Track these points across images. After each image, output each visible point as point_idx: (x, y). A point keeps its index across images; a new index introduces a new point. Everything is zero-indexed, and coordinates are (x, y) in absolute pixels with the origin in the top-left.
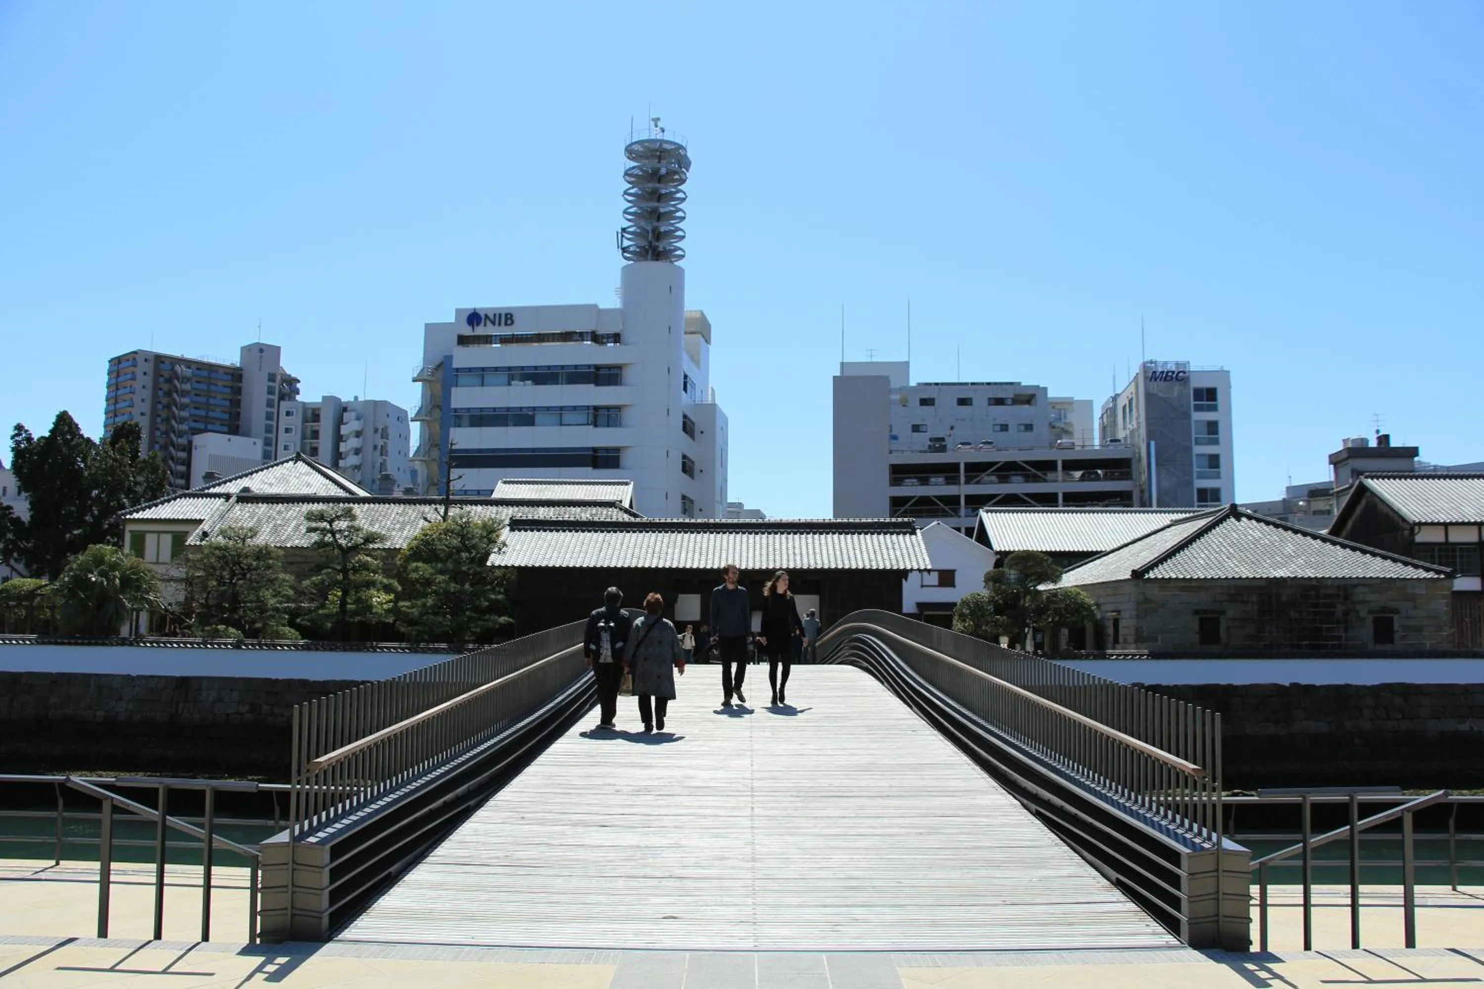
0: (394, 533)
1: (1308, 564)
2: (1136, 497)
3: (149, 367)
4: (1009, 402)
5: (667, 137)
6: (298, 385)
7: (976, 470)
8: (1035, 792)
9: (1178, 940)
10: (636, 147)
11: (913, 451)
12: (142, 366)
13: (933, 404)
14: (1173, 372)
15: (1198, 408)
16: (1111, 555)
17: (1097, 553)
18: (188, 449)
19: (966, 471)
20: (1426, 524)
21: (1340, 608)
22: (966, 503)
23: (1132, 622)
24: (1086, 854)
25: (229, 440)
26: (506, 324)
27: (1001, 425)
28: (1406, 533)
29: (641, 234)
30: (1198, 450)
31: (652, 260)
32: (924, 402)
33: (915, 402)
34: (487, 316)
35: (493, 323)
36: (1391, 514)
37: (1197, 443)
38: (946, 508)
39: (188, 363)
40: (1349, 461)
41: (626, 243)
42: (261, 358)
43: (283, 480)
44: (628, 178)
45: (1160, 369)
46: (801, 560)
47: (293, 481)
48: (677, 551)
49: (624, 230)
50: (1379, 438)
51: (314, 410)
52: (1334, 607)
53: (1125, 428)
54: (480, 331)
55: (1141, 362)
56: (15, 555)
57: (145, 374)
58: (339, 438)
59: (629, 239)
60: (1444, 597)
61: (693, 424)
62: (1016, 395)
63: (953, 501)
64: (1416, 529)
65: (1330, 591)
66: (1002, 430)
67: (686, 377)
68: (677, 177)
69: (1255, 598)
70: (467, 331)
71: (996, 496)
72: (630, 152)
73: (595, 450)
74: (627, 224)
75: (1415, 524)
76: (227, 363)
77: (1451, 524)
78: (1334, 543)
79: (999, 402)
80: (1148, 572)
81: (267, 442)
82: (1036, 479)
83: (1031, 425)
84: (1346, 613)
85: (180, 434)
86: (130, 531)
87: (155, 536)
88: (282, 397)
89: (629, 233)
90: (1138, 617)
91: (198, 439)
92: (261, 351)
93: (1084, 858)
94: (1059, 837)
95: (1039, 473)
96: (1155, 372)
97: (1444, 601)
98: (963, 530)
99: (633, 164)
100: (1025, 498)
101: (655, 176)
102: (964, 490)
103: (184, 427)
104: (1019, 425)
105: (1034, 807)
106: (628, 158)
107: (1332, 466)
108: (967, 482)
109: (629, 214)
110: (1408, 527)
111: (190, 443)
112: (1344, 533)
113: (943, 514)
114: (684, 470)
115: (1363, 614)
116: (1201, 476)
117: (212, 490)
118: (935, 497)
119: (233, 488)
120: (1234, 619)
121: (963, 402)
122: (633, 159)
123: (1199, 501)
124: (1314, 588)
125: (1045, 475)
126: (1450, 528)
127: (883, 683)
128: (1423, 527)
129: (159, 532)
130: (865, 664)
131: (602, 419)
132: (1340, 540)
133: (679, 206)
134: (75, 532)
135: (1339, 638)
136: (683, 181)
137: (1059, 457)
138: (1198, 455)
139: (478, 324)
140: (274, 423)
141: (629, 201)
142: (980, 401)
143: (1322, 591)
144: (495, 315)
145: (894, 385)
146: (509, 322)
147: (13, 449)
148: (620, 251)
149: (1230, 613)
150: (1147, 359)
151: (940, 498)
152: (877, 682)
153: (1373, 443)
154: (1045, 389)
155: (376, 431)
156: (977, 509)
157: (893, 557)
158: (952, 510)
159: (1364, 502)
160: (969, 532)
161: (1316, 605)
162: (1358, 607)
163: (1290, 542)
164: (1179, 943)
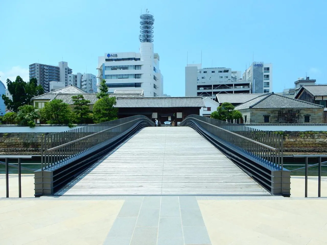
0: (93, 101)
1: (290, 105)
2: (250, 92)
3: (38, 67)
4: (223, 72)
5: (149, 13)
6: (72, 71)
7: (215, 86)
8: (230, 154)
9: (270, 193)
10: (143, 16)
11: (202, 83)
12: (37, 67)
13: (207, 73)
14: (260, 64)
15: (265, 72)
16: (245, 104)
17: (241, 103)
18: (49, 84)
19: (213, 87)
20: (318, 96)
21: (297, 115)
22: (213, 93)
23: (250, 118)
24: (244, 169)
25: (58, 83)
26: (116, 57)
27: (221, 77)
28: (313, 98)
29: (144, 36)
30: (264, 81)
31: (147, 42)
32: (205, 72)
33: (202, 72)
34: (111, 55)
35: (113, 56)
36: (309, 94)
37: (264, 80)
38: (209, 94)
39: (47, 66)
40: (299, 83)
41: (141, 38)
42: (63, 65)
43: (69, 90)
44: (141, 23)
45: (257, 64)
46: (178, 105)
47: (71, 91)
48: (152, 104)
49: (140, 35)
50: (307, 78)
51: (75, 76)
52: (296, 114)
53: (248, 77)
54: (110, 58)
55: (252, 62)
56: (10, 108)
57: (37, 68)
58: (81, 82)
59: (141, 37)
60: (322, 112)
61: (156, 78)
62: (224, 70)
63: (210, 93)
64: (316, 97)
65: (294, 111)
66: (221, 78)
67: (154, 68)
68: (151, 23)
69: (277, 112)
70: (107, 58)
71: (220, 92)
72: (141, 17)
73: (135, 83)
74: (141, 34)
75: (315, 96)
76: (56, 66)
77: (324, 96)
78: (296, 100)
79: (221, 72)
80: (253, 107)
81: (66, 83)
82: (228, 88)
83: (228, 77)
84: (298, 116)
85: (47, 81)
86: (35, 102)
87: (41, 103)
88: (69, 73)
89: (142, 36)
90: (251, 117)
91: (51, 83)
92: (63, 63)
93: (243, 170)
94: (237, 165)
95: (229, 87)
96: (255, 64)
97: (322, 113)
98: (213, 99)
99: (142, 20)
100: (226, 92)
101: (147, 23)
102: (213, 90)
103: (47, 80)
104: (225, 77)
105: (230, 157)
106: (141, 18)
107: (295, 84)
108: (214, 89)
109: (141, 31)
110: (313, 97)
111: (49, 83)
112: (298, 98)
113: (209, 96)
114: (154, 87)
115: (302, 116)
116: (265, 87)
117: (53, 93)
118: (207, 92)
119: (57, 92)
120: (272, 117)
121: (213, 72)
122: (142, 19)
123: (264, 92)
124: (291, 110)
125: (230, 87)
126: (323, 97)
127: (195, 130)
128: (317, 97)
129: (41, 102)
130: (191, 126)
131: (137, 77)
132: (297, 100)
133: (152, 34)
134: (24, 103)
135: (297, 121)
136: (153, 24)
137: (234, 83)
138: (264, 82)
139: (110, 57)
140: (67, 79)
141: (141, 29)
142: (217, 72)
143: (293, 111)
144: (113, 55)
145: (198, 68)
146: (116, 56)
147: (7, 85)
148: (140, 40)
149: (271, 116)
150: (254, 61)
151: (208, 92)
152: (194, 130)
153: (305, 79)
154: (231, 69)
155: (89, 80)
156: (216, 95)
157: (198, 104)
158: (210, 95)
159: (303, 91)
160: (214, 99)
161: (291, 114)
162: (301, 114)
163: (286, 100)
164: (271, 194)
